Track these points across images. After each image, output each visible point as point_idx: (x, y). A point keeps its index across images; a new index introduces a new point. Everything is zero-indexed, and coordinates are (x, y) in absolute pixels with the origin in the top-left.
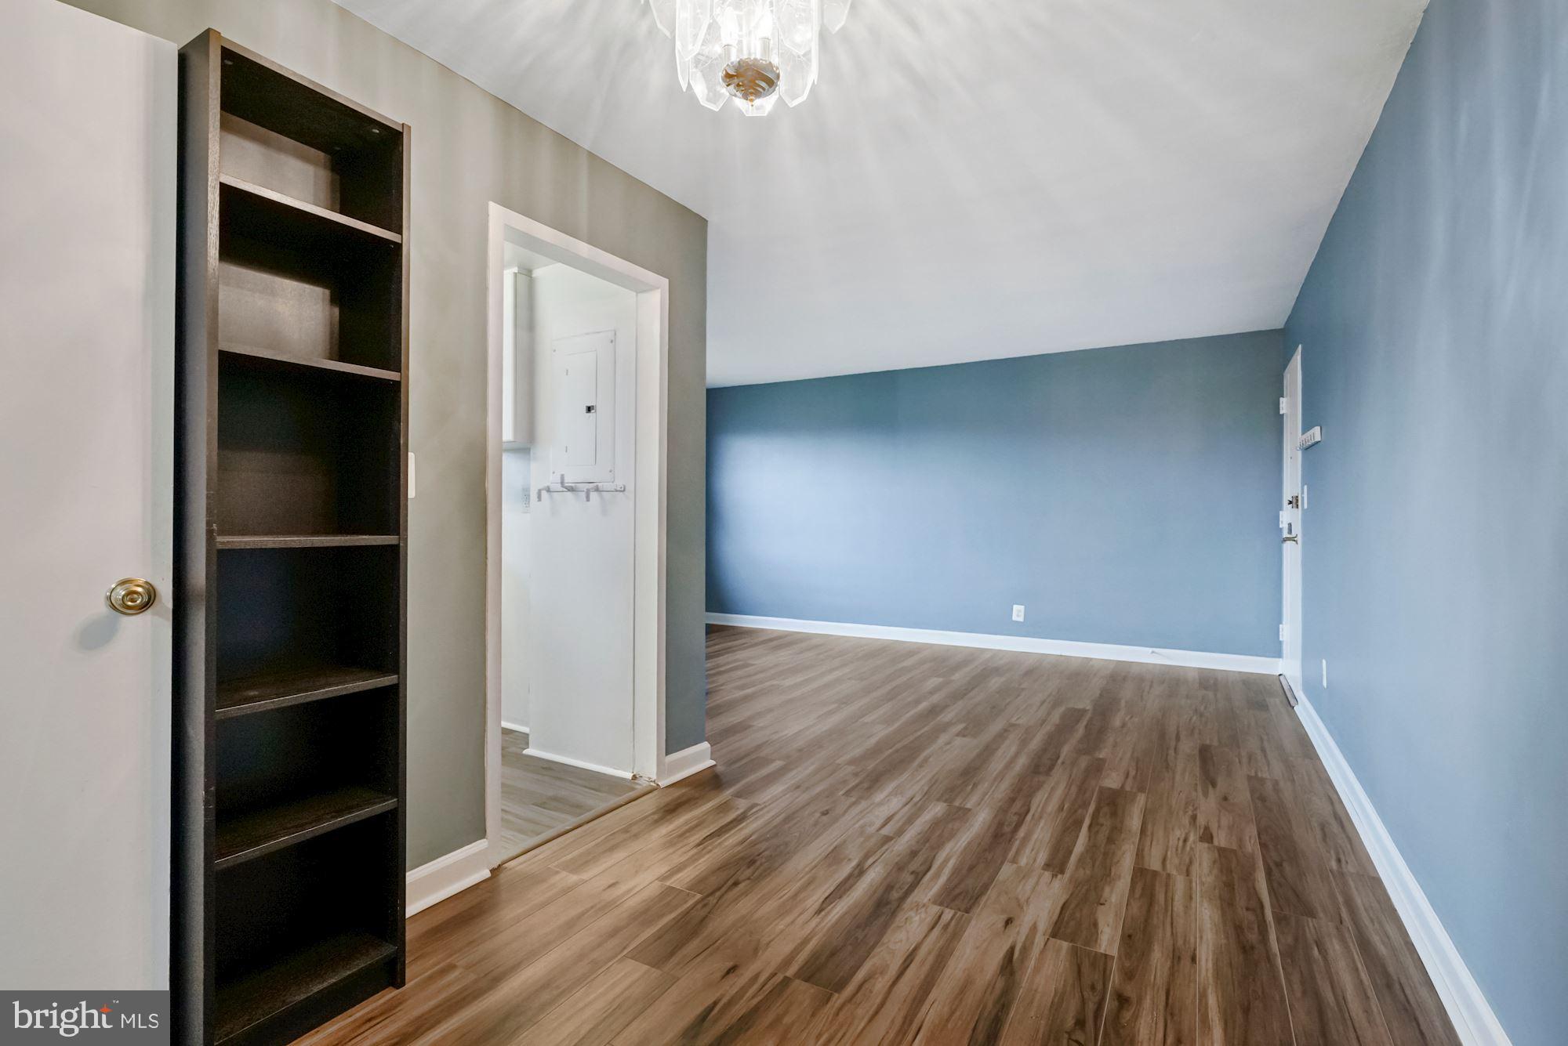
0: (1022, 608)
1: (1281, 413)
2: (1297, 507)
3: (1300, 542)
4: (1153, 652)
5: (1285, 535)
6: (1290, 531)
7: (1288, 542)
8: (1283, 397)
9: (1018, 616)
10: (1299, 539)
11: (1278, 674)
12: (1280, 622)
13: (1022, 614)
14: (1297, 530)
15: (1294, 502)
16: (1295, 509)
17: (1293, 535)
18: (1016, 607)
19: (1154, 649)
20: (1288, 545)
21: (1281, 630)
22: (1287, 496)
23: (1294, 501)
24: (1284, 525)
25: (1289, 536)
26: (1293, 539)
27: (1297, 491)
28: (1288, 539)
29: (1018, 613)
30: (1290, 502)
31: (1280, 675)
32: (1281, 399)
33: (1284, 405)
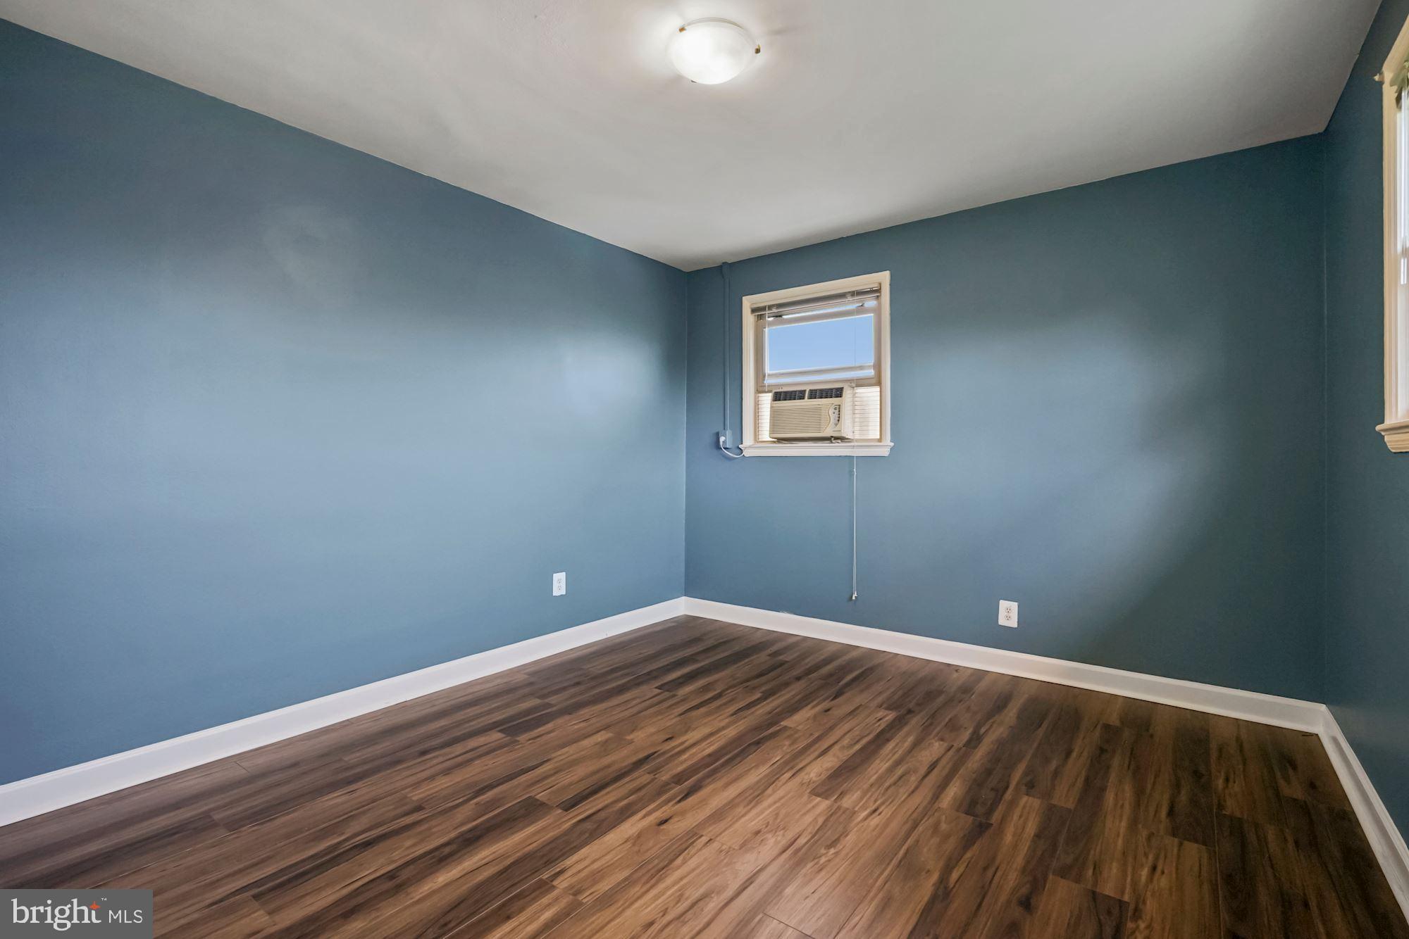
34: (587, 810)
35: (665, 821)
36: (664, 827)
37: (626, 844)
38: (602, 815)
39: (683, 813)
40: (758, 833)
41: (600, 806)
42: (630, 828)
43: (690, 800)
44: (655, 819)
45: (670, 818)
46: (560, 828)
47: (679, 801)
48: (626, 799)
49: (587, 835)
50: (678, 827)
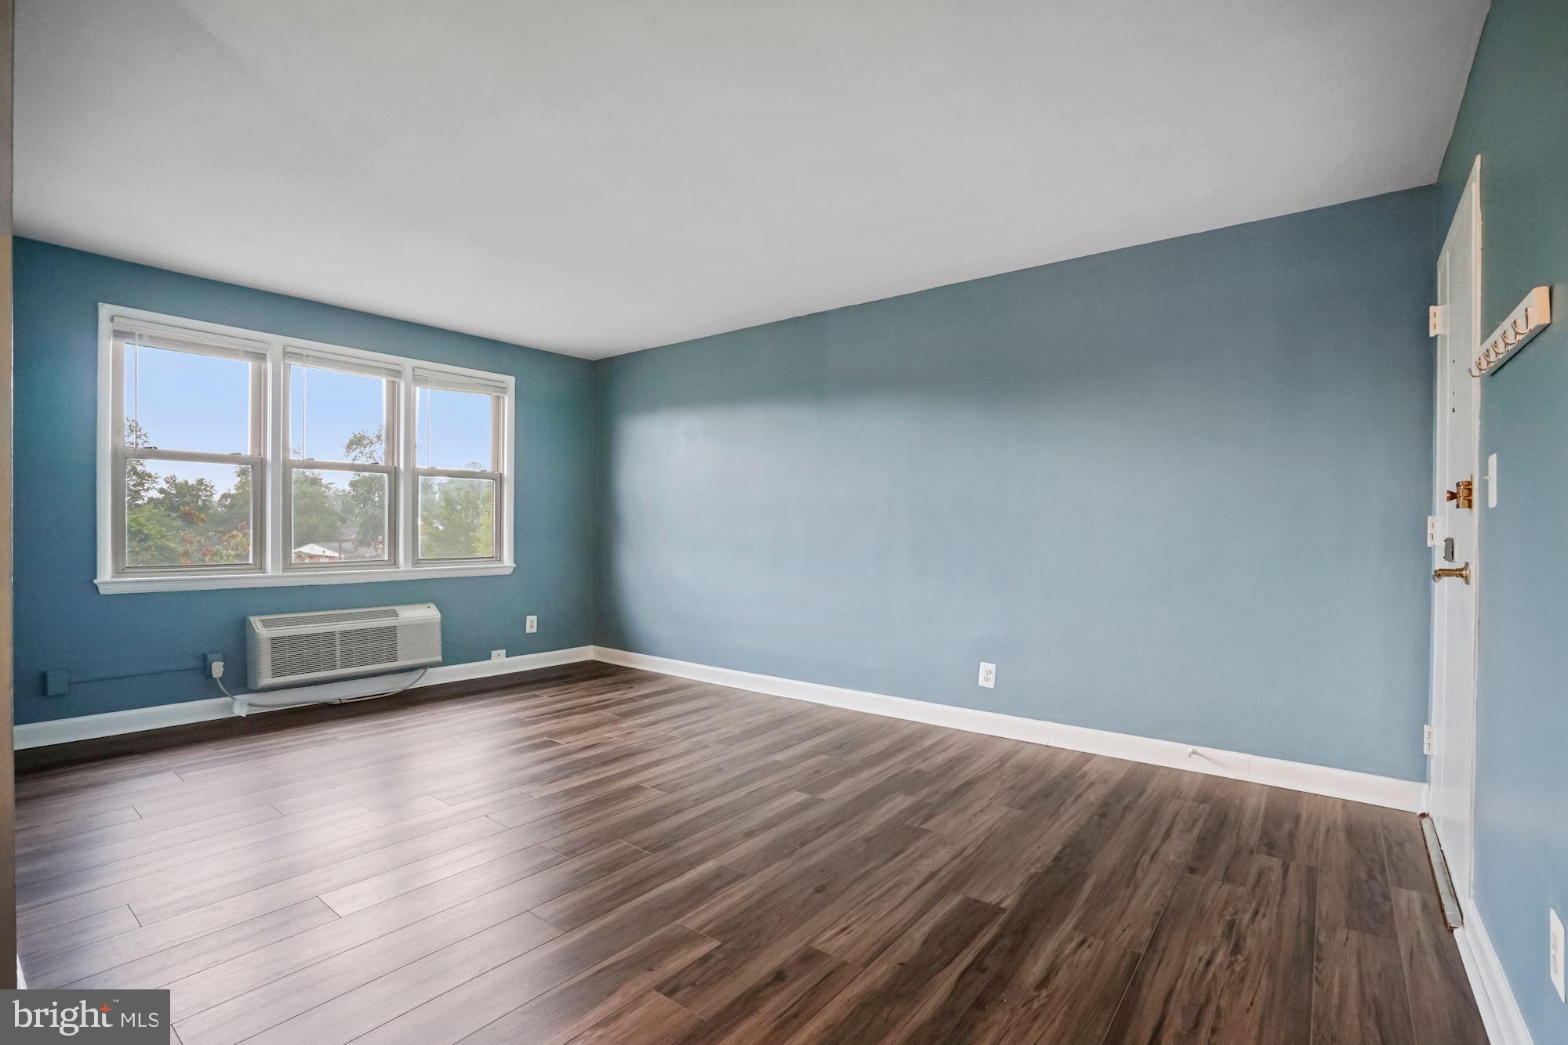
0: (992, 667)
1: (1432, 334)
2: (1470, 506)
3: (1473, 579)
4: (1194, 752)
5: (1439, 563)
6: (1450, 554)
7: (1445, 579)
8: (1436, 305)
9: (986, 679)
10: (1474, 572)
11: (1419, 813)
12: (1426, 721)
13: (992, 676)
14: (1468, 553)
15: (1462, 495)
16: (1464, 511)
17: (1458, 564)
18: (984, 666)
19: (1199, 749)
20: (1443, 588)
21: (1426, 735)
22: (1444, 482)
23: (1462, 492)
24: (1437, 543)
25: (1447, 565)
26: (1460, 573)
27: (1470, 470)
28: (1440, 574)
29: (986, 674)
30: (1453, 496)
31: (1423, 815)
32: (1432, 309)
33: (1439, 321)
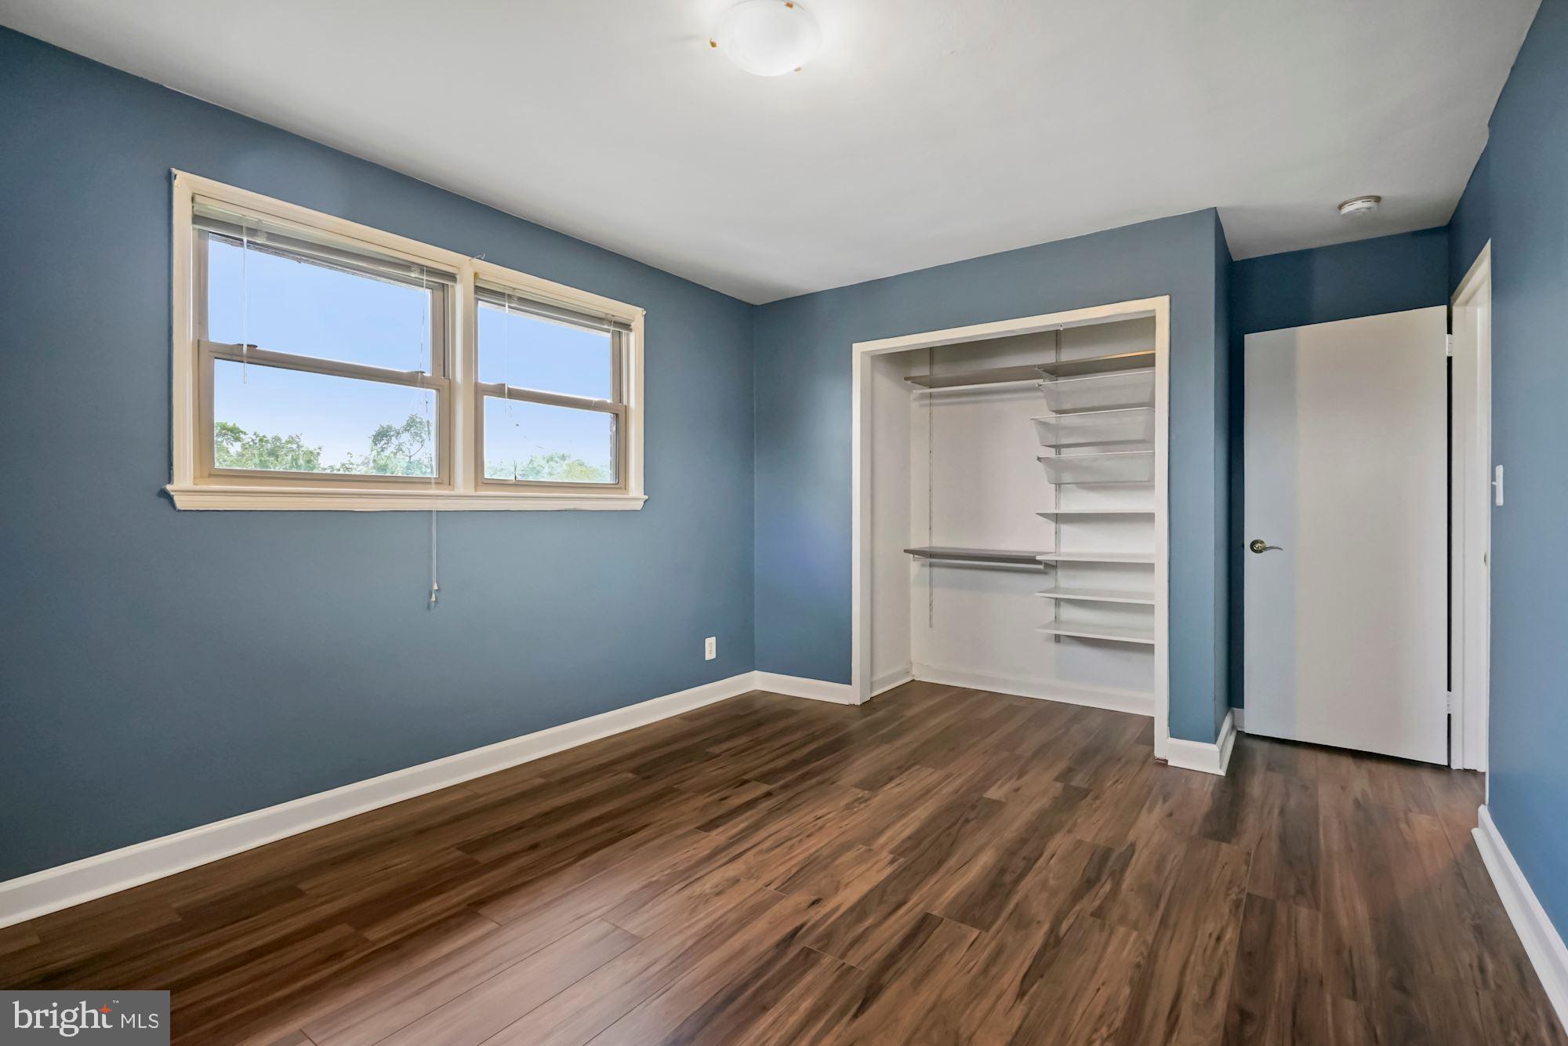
34: (906, 914)
35: (813, 903)
36: (814, 898)
37: (847, 881)
38: (885, 909)
39: (797, 912)
40: (718, 894)
41: (893, 918)
42: (848, 897)
43: (789, 929)
44: (825, 906)
45: (809, 906)
46: (921, 896)
47: (802, 926)
48: (867, 928)
49: (889, 889)
50: (801, 897)
